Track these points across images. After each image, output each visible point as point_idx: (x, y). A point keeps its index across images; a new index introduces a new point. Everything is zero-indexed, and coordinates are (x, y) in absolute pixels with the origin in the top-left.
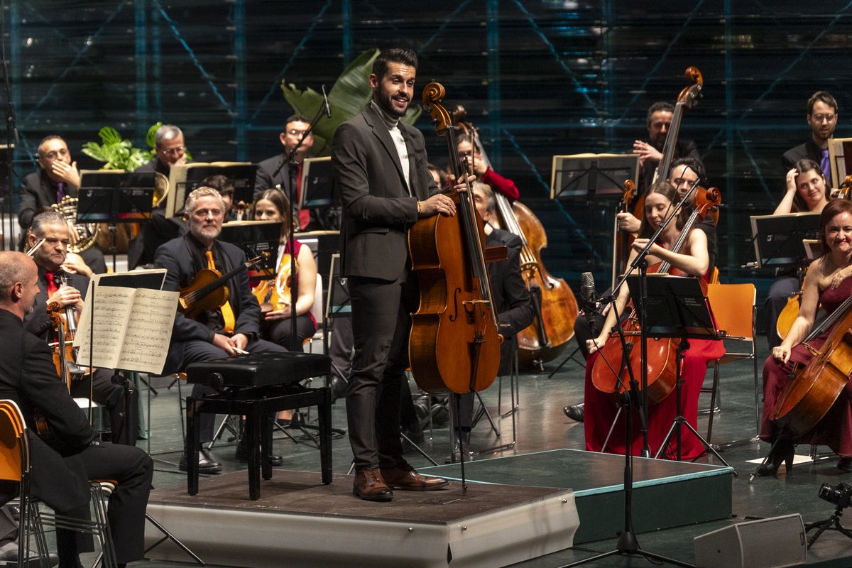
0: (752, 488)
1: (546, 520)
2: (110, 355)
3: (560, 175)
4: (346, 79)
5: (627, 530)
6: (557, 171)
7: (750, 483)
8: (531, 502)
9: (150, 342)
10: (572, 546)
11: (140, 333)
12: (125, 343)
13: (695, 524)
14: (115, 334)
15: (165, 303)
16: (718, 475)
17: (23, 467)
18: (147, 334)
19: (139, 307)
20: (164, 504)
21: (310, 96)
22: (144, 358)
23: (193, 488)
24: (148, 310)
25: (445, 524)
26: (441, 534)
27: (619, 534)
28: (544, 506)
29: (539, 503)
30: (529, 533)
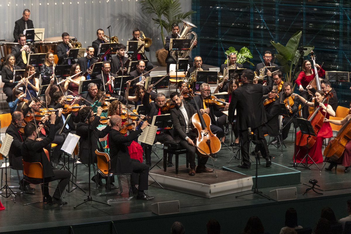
0: (321, 174)
1: (242, 184)
2: (144, 139)
3: (328, 76)
4: (292, 39)
5: (256, 188)
6: (327, 75)
7: (320, 173)
8: (238, 179)
9: (151, 137)
10: (251, 189)
11: (150, 135)
12: (147, 137)
13: (289, 185)
14: (145, 135)
15: (155, 129)
16: (296, 173)
17: (109, 168)
18: (151, 135)
19: (150, 129)
20: (156, 174)
21: (278, 45)
22: (150, 141)
23: (165, 170)
24: (151, 130)
25: (210, 185)
26: (209, 187)
27: (254, 189)
28: (242, 180)
29: (241, 179)
30: (237, 187)
